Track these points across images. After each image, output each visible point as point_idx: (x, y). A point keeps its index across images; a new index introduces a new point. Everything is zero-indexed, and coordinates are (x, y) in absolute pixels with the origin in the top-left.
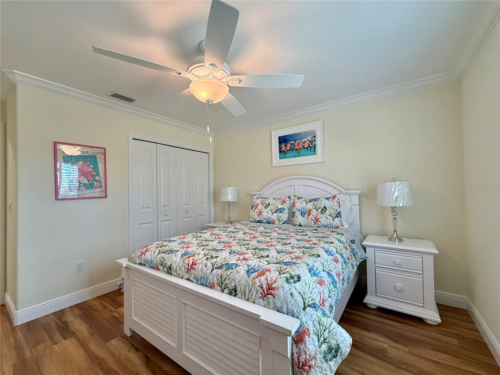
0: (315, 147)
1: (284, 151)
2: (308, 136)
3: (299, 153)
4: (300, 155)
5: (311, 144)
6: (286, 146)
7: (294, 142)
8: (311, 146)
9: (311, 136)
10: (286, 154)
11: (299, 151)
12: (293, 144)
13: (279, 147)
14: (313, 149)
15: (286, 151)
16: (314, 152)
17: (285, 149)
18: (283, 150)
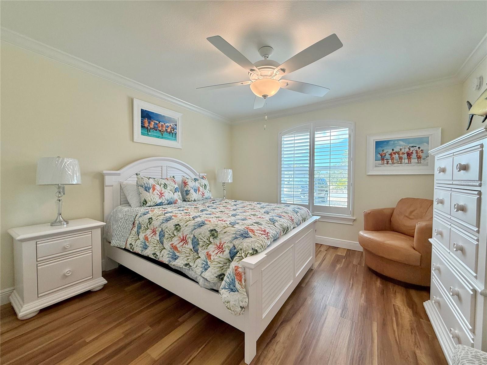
0: (175, 134)
1: (147, 127)
2: (171, 122)
3: (162, 135)
4: (163, 137)
5: (173, 131)
6: (149, 123)
7: (158, 122)
8: (172, 132)
9: (174, 124)
10: (149, 131)
11: (162, 133)
12: (157, 124)
13: (141, 122)
14: (174, 136)
15: (149, 128)
16: (175, 139)
17: (149, 126)
18: (145, 126)
